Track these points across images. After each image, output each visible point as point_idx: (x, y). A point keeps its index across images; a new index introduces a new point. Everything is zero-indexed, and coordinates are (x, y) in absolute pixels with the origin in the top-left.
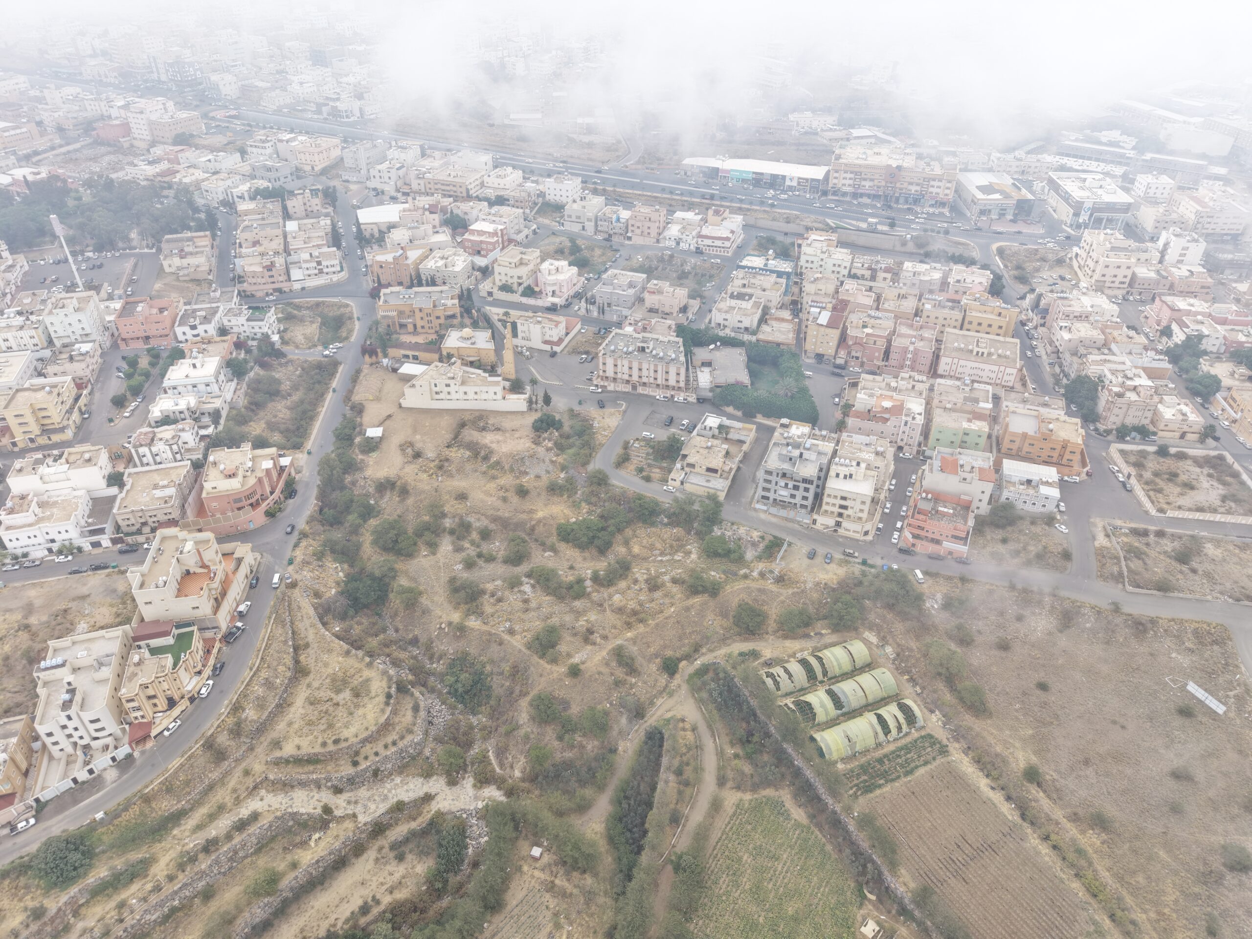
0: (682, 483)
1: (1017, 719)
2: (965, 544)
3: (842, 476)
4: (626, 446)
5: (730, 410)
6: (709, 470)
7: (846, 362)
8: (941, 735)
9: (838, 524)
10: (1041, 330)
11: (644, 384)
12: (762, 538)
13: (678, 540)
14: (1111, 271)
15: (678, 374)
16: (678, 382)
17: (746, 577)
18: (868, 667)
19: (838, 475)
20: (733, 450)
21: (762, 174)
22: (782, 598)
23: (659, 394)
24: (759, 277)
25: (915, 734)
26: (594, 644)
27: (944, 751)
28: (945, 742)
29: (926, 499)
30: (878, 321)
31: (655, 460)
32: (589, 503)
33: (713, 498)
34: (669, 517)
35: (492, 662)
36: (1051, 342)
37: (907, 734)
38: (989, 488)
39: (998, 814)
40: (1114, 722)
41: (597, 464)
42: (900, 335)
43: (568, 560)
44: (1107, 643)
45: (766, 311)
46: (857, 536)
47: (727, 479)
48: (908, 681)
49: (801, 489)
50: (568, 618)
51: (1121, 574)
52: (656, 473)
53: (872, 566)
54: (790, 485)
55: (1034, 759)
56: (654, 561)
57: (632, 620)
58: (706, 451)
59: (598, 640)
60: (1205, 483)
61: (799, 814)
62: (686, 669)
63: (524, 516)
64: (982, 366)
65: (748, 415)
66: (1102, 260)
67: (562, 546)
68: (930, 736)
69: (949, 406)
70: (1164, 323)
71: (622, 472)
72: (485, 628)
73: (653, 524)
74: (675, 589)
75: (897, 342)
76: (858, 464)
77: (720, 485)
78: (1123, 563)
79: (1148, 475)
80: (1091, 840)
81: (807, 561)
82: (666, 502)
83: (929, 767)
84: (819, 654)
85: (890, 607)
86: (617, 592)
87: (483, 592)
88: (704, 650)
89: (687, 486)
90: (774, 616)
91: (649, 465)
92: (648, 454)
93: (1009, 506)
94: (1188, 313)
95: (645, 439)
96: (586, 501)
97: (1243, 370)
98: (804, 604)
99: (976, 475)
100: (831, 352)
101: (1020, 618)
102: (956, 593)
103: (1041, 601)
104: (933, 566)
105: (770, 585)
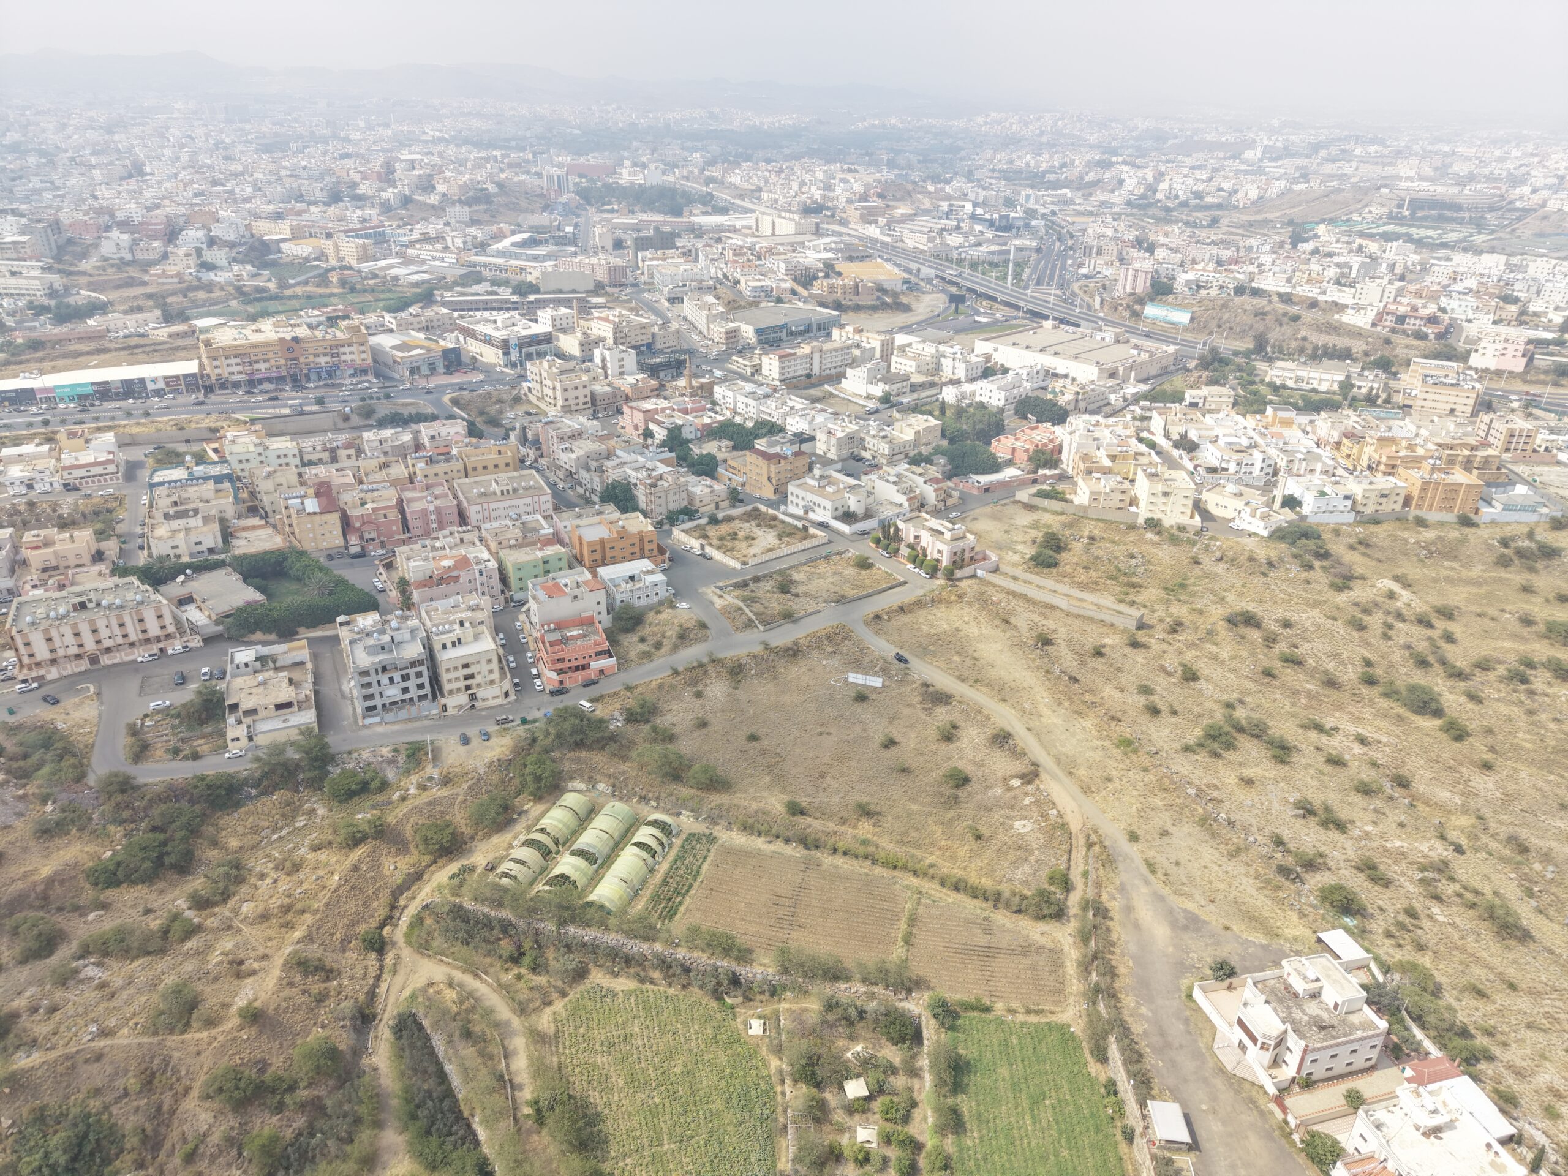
0: (250, 738)
1: (751, 775)
3: (449, 645)
4: (134, 731)
5: (258, 636)
6: (279, 707)
8: (700, 827)
9: (473, 697)
10: (542, 461)
11: (108, 650)
12: (396, 750)
13: (288, 804)
14: (571, 394)
15: (160, 617)
16: (163, 627)
17: (403, 799)
18: (592, 811)
19: (444, 646)
20: (296, 675)
21: (107, 383)
22: (460, 798)
23: (141, 655)
24: (191, 489)
25: (677, 842)
26: (253, 973)
27: (711, 839)
28: (707, 832)
29: (549, 631)
30: (376, 494)
31: (190, 728)
32: (122, 822)
33: (306, 731)
34: (256, 785)
36: (560, 467)
37: (671, 846)
39: (788, 860)
40: (821, 734)
41: (99, 770)
43: (134, 906)
44: (775, 678)
47: (310, 708)
48: (639, 802)
50: (189, 967)
51: (751, 621)
52: (202, 745)
53: (534, 721)
54: (397, 678)
55: (785, 798)
56: (270, 843)
57: (289, 917)
58: (261, 689)
59: (256, 965)
60: (759, 532)
62: (396, 933)
63: (19, 886)
65: (286, 633)
66: (558, 385)
67: (111, 894)
68: (692, 835)
70: (642, 427)
71: (149, 764)
73: (238, 805)
74: (323, 856)
75: (410, 509)
76: (462, 624)
77: (308, 717)
78: (747, 610)
79: (715, 542)
80: (865, 828)
81: (464, 749)
82: (244, 769)
83: (709, 860)
84: (538, 827)
86: (243, 901)
87: (14, 1016)
88: (402, 902)
89: (260, 740)
90: (463, 821)
91: (183, 740)
92: (173, 727)
94: (656, 411)
95: (156, 711)
96: (114, 821)
97: (726, 443)
98: (487, 792)
99: (584, 589)
100: (339, 541)
101: (699, 695)
102: (631, 703)
103: (706, 672)
104: (594, 691)
105: (437, 792)
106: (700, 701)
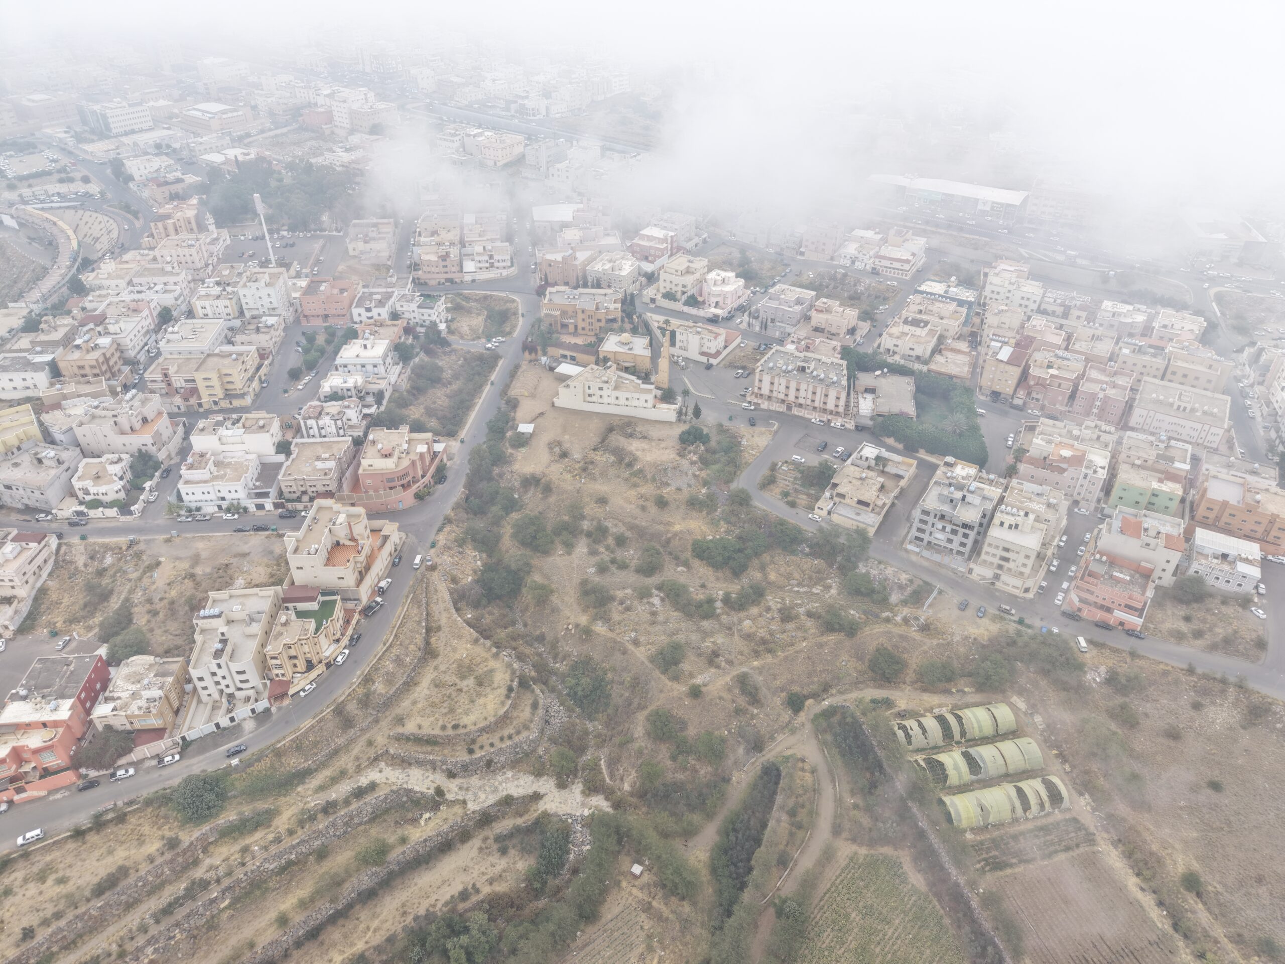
0: (829, 513)
1: (1180, 817)
2: (1140, 616)
3: (1006, 525)
4: (773, 468)
5: (891, 441)
6: (860, 502)
7: (1025, 403)
8: (1089, 821)
9: (997, 577)
10: (1257, 388)
11: (800, 405)
12: (911, 581)
13: (819, 572)
15: (838, 398)
16: (837, 406)
17: (888, 620)
18: (1013, 734)
19: (1002, 524)
20: (889, 484)
21: (953, 196)
22: (925, 648)
23: (815, 418)
24: (937, 304)
25: (1058, 816)
26: (718, 667)
27: (1090, 839)
28: (1092, 829)
29: (1100, 561)
30: (1065, 362)
31: (802, 485)
32: (728, 523)
33: (861, 533)
34: (811, 547)
35: (614, 669)
36: (1269, 403)
37: (1048, 814)
38: (1176, 557)
39: (1146, 920)
41: (741, 483)
42: (1090, 380)
43: (700, 578)
45: (941, 339)
46: (1016, 592)
47: (879, 514)
48: (1057, 756)
49: (960, 534)
50: (694, 637)
52: (802, 500)
53: (1029, 627)
54: (948, 529)
55: (1196, 866)
56: (791, 591)
57: (761, 648)
58: (858, 483)
59: (723, 664)
61: (917, 880)
62: (812, 707)
63: (661, 528)
64: (1182, 422)
65: (910, 449)
67: (696, 563)
68: (1075, 820)
69: (1138, 462)
71: (766, 495)
72: (610, 635)
73: (793, 552)
74: (809, 623)
75: (1085, 387)
76: (1026, 514)
77: (871, 521)
81: (956, 612)
82: (810, 530)
83: (1070, 854)
84: (959, 713)
85: (1045, 673)
86: (748, 618)
87: (612, 598)
88: (834, 691)
89: (835, 518)
90: (914, 666)
91: (796, 491)
92: (795, 478)
93: (1198, 580)
95: (794, 463)
96: (725, 520)
98: (948, 657)
99: (1161, 542)
100: (1009, 390)
101: (1197, 706)
102: (1124, 669)
103: (1223, 691)
104: (1100, 635)
105: (913, 632)
106: (1193, 713)
